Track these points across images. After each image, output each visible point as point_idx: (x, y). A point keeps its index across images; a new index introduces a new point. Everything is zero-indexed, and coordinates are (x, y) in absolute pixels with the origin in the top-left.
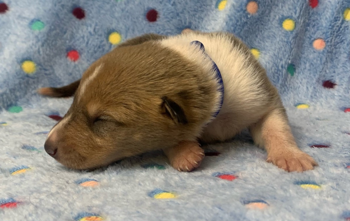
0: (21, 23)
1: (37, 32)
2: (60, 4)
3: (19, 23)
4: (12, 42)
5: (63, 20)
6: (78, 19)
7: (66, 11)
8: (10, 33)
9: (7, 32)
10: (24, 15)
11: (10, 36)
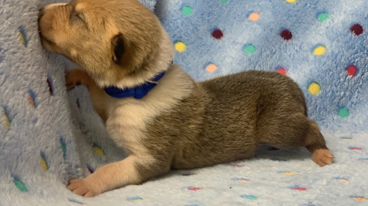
0: (235, 47)
1: (250, 54)
2: (269, 29)
3: (233, 48)
4: (228, 64)
5: (272, 42)
6: (286, 40)
7: (275, 35)
8: (226, 56)
9: (223, 56)
10: (237, 41)
11: (226, 58)
